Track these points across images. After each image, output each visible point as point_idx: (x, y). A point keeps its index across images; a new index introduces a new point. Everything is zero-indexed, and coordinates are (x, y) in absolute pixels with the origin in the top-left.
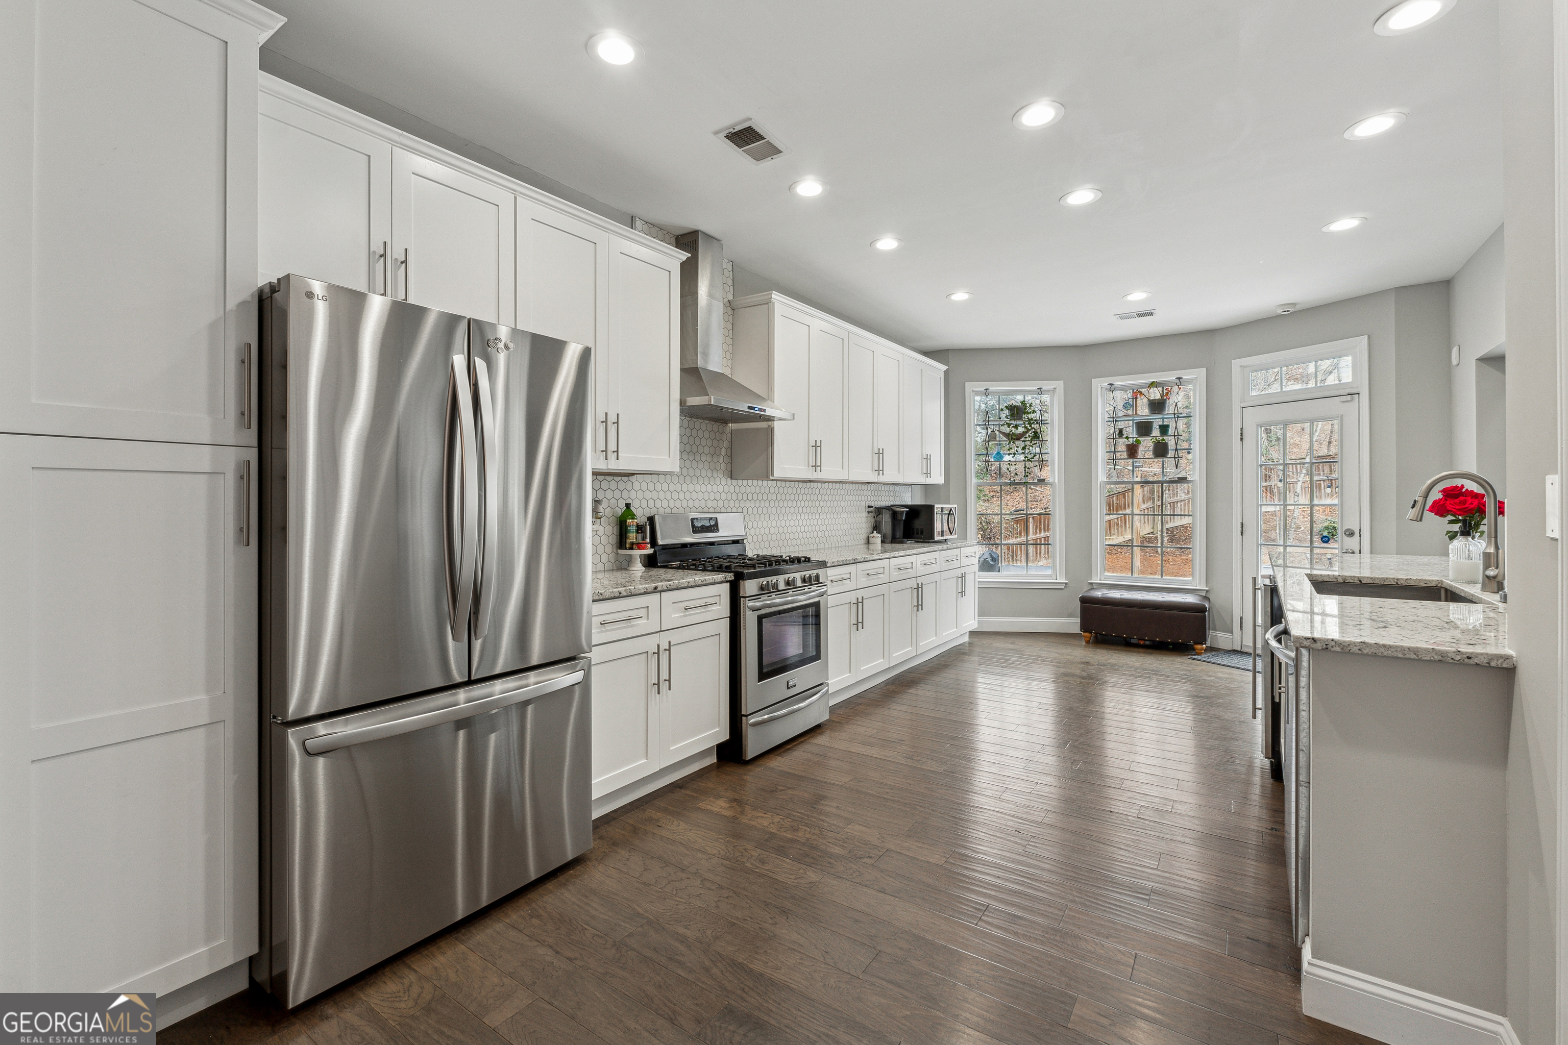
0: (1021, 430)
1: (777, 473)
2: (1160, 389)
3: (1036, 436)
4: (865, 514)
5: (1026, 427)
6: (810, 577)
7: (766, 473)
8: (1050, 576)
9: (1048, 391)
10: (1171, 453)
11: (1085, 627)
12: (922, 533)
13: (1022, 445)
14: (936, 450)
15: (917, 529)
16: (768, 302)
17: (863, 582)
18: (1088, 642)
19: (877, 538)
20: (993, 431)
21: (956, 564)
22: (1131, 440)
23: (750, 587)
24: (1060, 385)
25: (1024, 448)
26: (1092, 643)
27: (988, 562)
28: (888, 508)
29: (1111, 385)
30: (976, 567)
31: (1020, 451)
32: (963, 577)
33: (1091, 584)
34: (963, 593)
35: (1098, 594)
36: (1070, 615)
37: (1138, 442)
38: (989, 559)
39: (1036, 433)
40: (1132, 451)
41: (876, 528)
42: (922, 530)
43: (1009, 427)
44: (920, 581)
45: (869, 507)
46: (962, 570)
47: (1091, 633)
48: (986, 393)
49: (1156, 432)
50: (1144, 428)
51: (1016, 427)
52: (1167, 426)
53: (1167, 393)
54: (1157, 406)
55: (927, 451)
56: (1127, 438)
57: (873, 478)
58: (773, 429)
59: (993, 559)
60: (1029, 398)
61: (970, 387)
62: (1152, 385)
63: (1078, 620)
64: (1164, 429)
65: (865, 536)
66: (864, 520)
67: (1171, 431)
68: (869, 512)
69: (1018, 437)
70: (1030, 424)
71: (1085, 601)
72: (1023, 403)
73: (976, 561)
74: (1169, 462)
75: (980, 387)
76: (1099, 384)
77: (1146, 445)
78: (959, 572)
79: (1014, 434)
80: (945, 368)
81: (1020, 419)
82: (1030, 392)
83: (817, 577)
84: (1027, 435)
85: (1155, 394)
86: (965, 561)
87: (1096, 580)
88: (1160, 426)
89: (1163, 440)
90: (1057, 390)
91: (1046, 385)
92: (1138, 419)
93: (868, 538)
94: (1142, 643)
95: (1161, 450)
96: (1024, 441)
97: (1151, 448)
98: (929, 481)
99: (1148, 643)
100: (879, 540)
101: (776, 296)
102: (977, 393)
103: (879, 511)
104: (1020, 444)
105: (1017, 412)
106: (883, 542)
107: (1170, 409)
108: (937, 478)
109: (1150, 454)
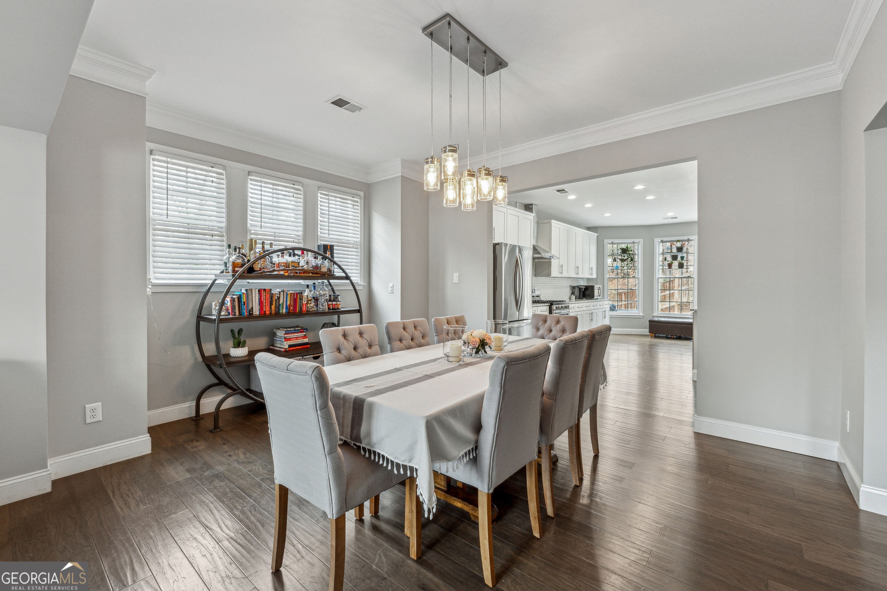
0: (626, 257)
1: (552, 275)
2: (681, 243)
3: (632, 260)
4: (569, 289)
5: (628, 256)
6: (567, 306)
7: (549, 275)
8: (637, 313)
9: (636, 243)
10: (685, 267)
11: (650, 331)
12: (590, 296)
13: (627, 263)
14: (594, 265)
15: (588, 294)
16: (550, 223)
17: (577, 309)
18: (652, 337)
19: (573, 297)
20: (615, 258)
21: (602, 307)
22: (669, 262)
23: (554, 307)
24: (641, 240)
25: (627, 265)
26: (654, 337)
27: (612, 308)
28: (578, 286)
29: (662, 241)
30: (609, 309)
31: (626, 265)
32: (605, 311)
33: (653, 316)
34: (605, 317)
35: (656, 319)
36: (645, 328)
37: (672, 263)
38: (612, 307)
39: (632, 259)
40: (670, 266)
41: (573, 293)
42: (590, 295)
43: (621, 256)
44: (592, 311)
45: (571, 286)
46: (605, 309)
47: (653, 333)
48: (613, 243)
49: (679, 259)
50: (675, 258)
51: (624, 257)
52: (684, 257)
53: (684, 244)
54: (680, 249)
55: (591, 266)
56: (668, 261)
57: (575, 276)
58: (551, 262)
59: (614, 307)
60: (629, 246)
61: (606, 241)
62: (678, 241)
63: (648, 330)
64: (682, 258)
65: (569, 297)
66: (569, 291)
67: (685, 259)
68: (570, 288)
69: (625, 260)
70: (630, 255)
71: (651, 322)
72: (627, 247)
73: (609, 306)
74: (684, 270)
75: (610, 241)
76: (657, 240)
77: (676, 264)
78: (604, 310)
79: (623, 259)
80: (597, 234)
81: (626, 253)
82: (630, 243)
83: (568, 306)
84: (628, 259)
85: (679, 245)
86: (605, 306)
87: (655, 314)
88: (681, 257)
89: (682, 262)
90: (640, 242)
91: (636, 240)
92: (672, 254)
93: (570, 297)
94: (672, 337)
95: (681, 266)
96: (627, 262)
97: (677, 265)
98: (592, 277)
99: (675, 337)
100: (574, 298)
101: (553, 221)
102: (609, 244)
103: (573, 288)
104: (625, 263)
105: (624, 251)
106: (575, 299)
107: (684, 250)
108: (594, 276)
109: (677, 267)
